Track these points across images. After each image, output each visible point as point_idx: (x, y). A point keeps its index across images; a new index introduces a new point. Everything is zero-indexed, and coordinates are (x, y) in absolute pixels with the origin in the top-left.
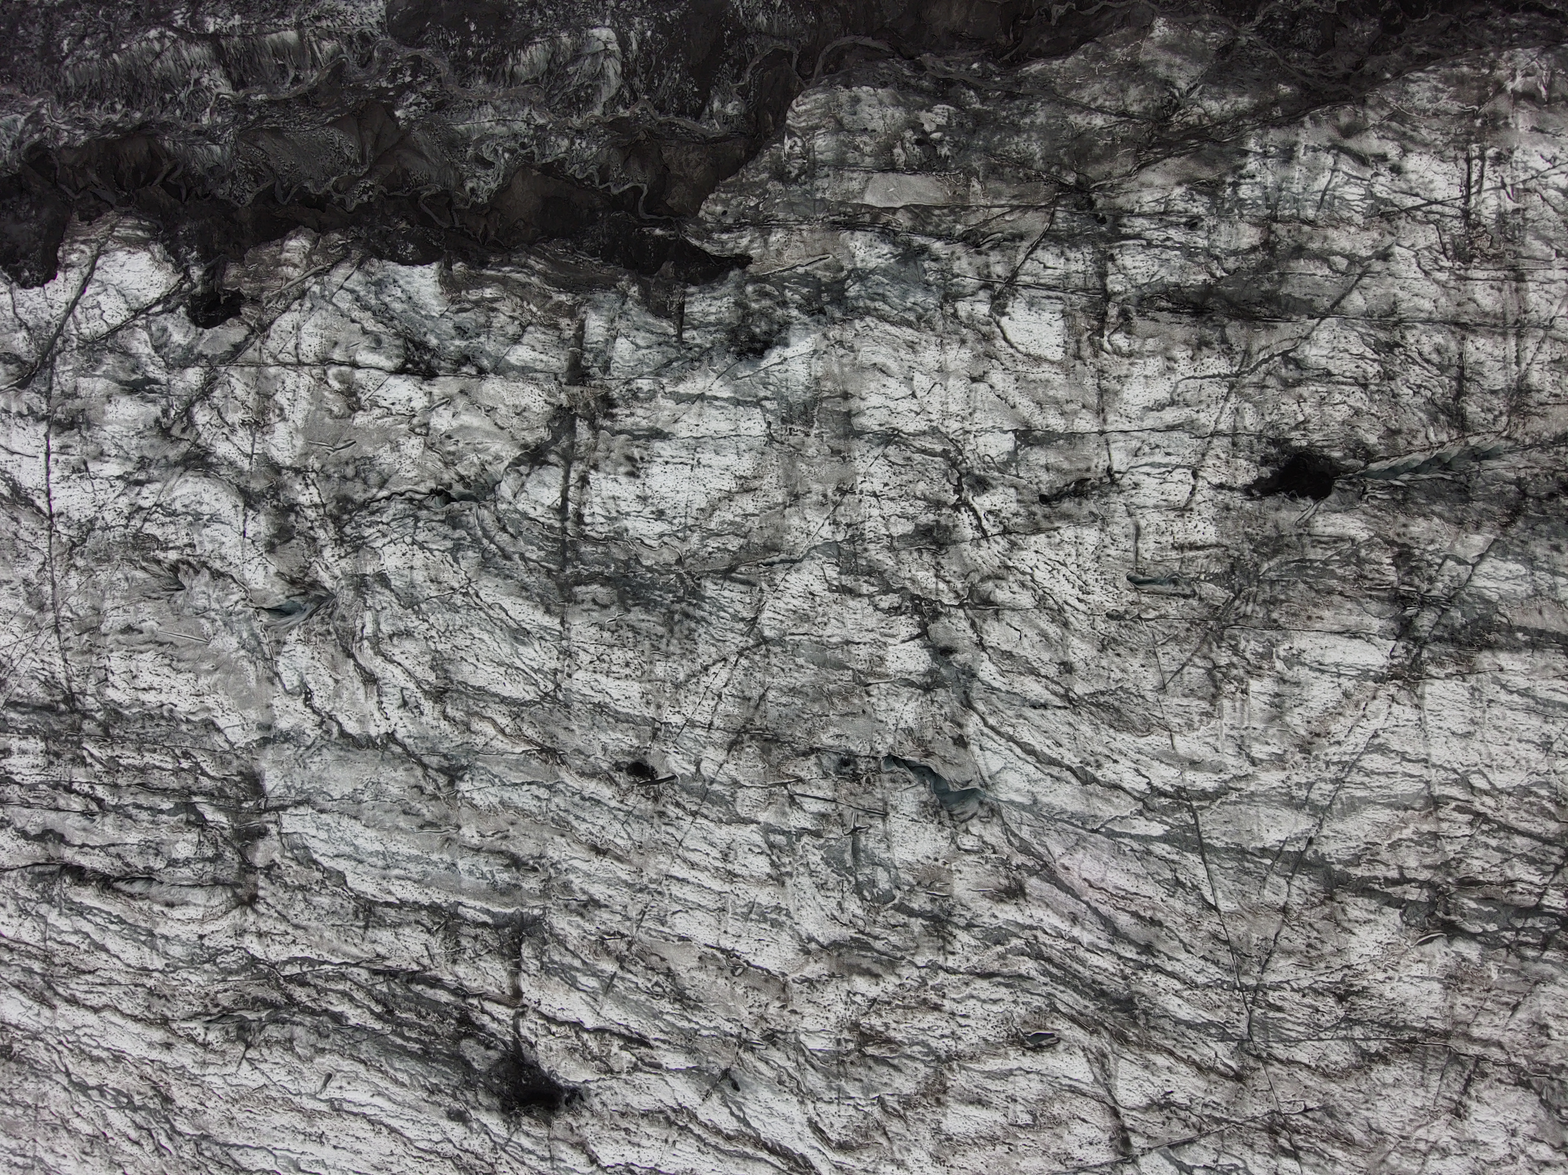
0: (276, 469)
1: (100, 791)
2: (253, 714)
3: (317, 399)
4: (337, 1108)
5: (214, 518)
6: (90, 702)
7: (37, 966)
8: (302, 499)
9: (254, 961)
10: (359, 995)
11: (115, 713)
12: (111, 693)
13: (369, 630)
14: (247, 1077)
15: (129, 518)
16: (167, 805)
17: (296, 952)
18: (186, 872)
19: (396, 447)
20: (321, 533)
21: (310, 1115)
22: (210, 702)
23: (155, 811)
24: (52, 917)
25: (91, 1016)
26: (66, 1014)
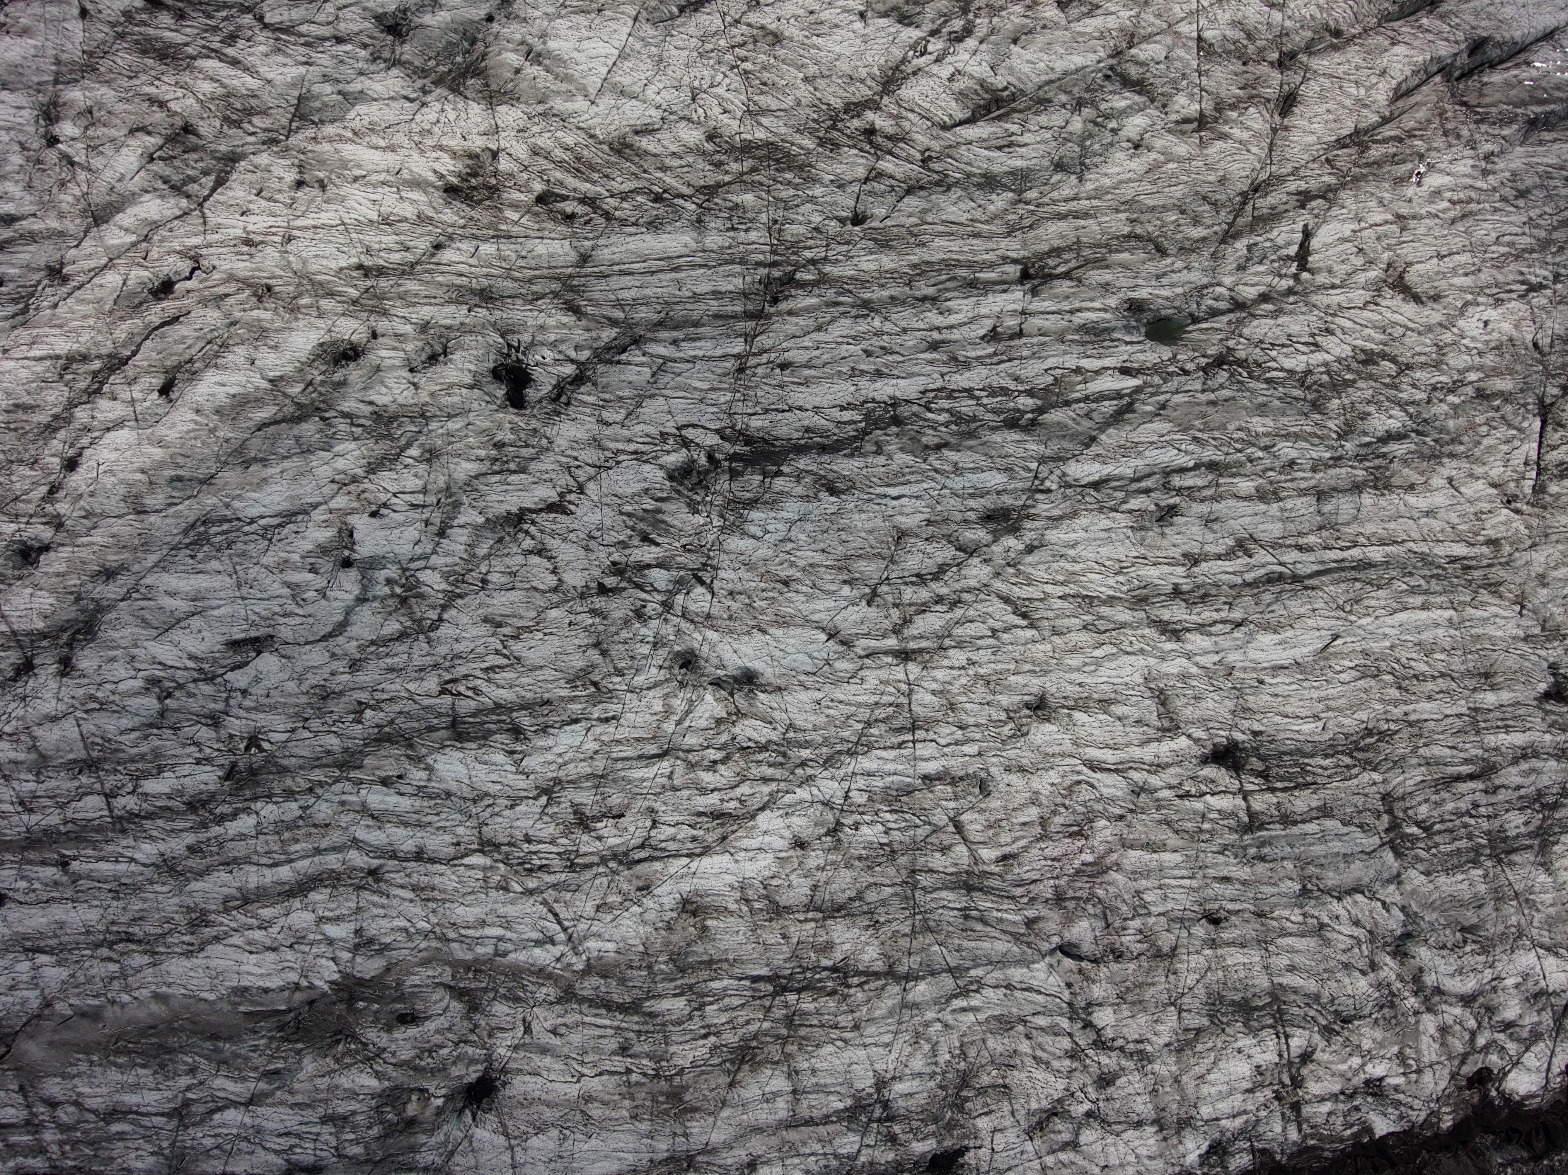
0: (1429, 1010)
1: (1472, 821)
2: (1408, 888)
3: (1418, 1051)
4: (1316, 717)
5: (1452, 975)
6: (1489, 863)
7: (1482, 724)
8: (1413, 999)
9: (1374, 769)
10: (1320, 771)
11: (1476, 863)
12: (1480, 872)
13: (1364, 947)
14: (1363, 715)
15: (1494, 959)
16: (1437, 826)
17: (1355, 782)
18: (1418, 799)
19: (1374, 1041)
20: (1399, 985)
22: (1430, 885)
23: (1442, 822)
24: (1480, 752)
25: (1448, 712)
26: (1462, 707)
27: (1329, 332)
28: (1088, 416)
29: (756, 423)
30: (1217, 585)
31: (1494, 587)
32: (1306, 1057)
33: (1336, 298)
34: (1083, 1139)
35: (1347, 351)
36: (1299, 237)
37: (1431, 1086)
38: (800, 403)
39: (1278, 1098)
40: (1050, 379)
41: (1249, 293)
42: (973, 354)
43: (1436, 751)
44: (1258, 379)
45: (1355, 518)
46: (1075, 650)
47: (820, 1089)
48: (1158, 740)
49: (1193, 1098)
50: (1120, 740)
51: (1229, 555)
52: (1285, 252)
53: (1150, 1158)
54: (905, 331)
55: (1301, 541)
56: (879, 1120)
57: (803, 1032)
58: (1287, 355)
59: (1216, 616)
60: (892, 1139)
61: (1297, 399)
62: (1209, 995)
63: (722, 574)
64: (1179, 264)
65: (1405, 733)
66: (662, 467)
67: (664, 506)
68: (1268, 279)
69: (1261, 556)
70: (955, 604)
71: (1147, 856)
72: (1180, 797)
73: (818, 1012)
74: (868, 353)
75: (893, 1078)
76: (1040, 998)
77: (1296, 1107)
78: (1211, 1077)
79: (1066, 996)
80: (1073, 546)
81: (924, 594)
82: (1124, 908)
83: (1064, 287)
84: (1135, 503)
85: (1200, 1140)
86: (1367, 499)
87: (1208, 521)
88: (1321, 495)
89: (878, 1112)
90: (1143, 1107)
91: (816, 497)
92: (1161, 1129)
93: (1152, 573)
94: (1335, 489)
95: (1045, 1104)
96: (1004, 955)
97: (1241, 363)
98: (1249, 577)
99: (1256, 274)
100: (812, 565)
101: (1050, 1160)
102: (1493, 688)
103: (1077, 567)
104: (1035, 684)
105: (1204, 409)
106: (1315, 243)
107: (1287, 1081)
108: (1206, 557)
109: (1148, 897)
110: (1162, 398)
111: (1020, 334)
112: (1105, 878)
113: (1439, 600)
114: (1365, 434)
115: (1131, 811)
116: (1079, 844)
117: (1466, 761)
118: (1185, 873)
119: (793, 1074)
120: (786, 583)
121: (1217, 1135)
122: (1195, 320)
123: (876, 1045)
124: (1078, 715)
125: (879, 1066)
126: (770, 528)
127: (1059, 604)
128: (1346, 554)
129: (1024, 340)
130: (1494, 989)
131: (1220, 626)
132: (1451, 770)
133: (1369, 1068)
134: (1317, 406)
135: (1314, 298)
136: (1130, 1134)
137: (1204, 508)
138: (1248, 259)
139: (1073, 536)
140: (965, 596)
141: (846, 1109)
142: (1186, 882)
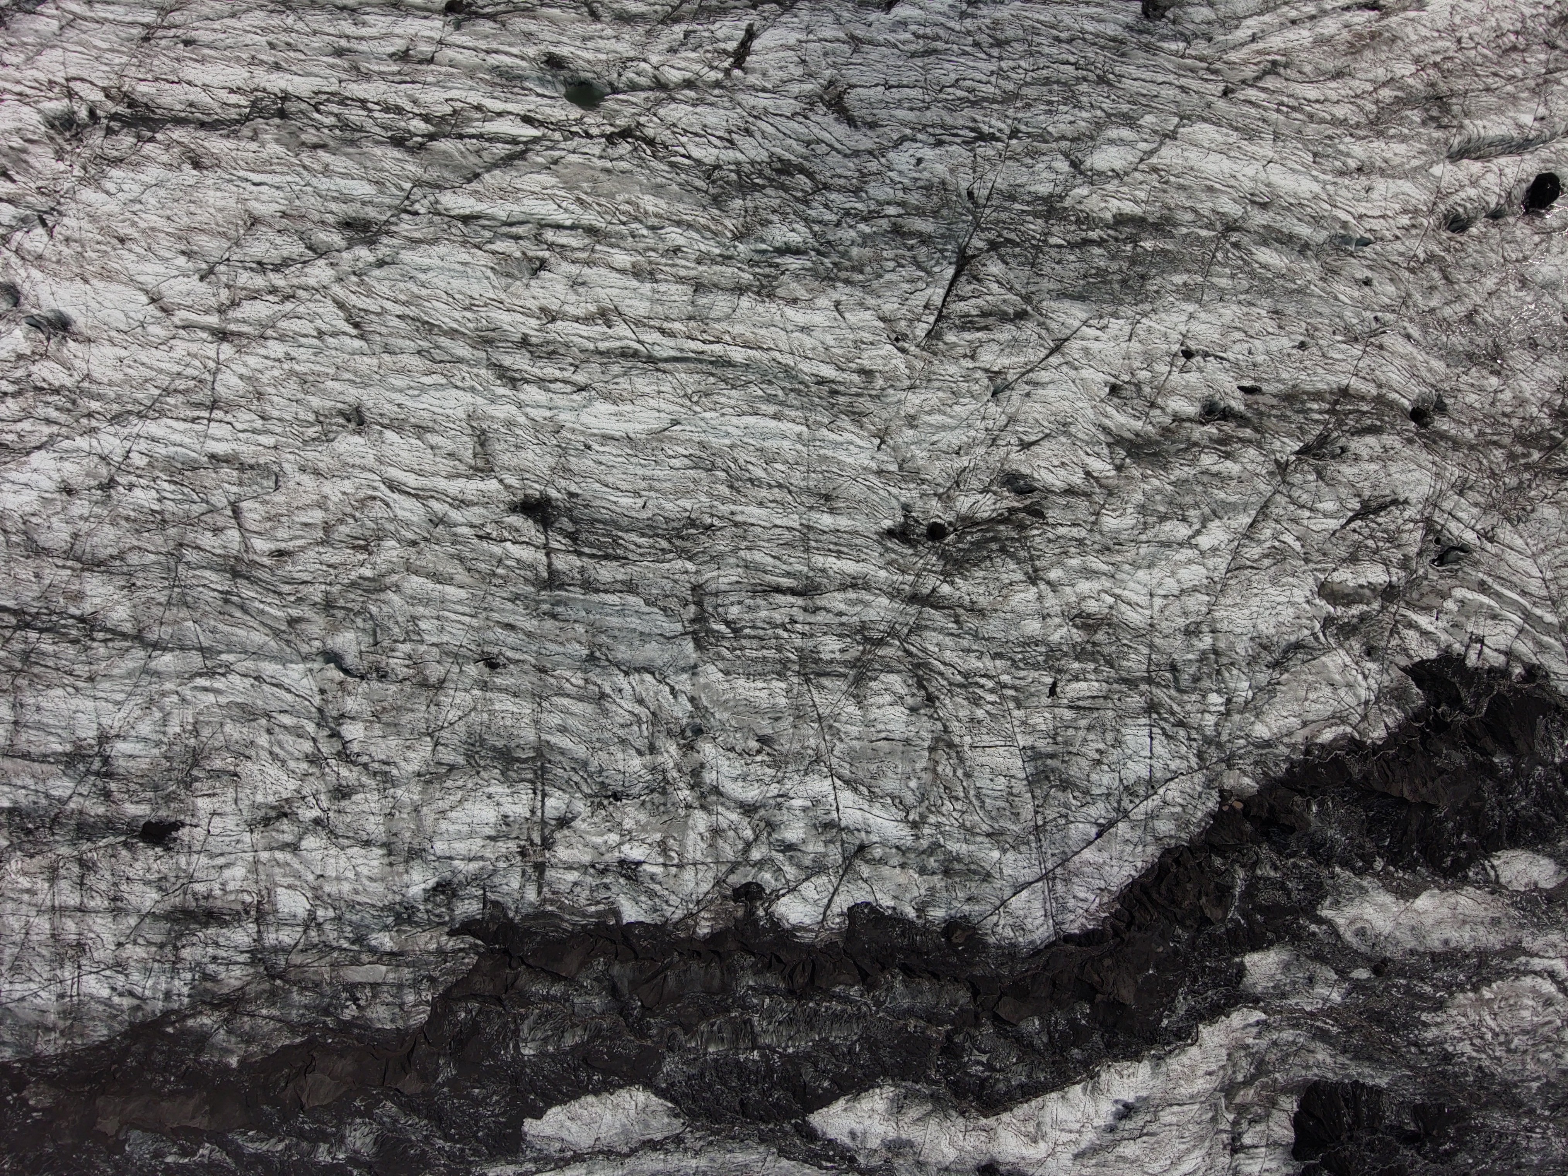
0: (703, 807)
1: (785, 635)
2: (702, 680)
3: (682, 845)
4: (637, 494)
5: (735, 780)
6: (795, 680)
7: (813, 544)
8: (687, 792)
9: (690, 559)
10: (633, 547)
11: (781, 675)
12: (783, 685)
13: (644, 727)
14: (687, 504)
15: (784, 778)
16: (747, 631)
17: (667, 566)
18: (732, 599)
19: (637, 822)
20: (675, 774)
21: (651, 489)
22: (727, 685)
23: (753, 627)
24: (806, 569)
25: (778, 522)
26: (794, 521)
27: (748, 132)
28: (478, 153)
29: (142, 88)
30: (567, 345)
31: (858, 417)
32: (564, 822)
33: (763, 101)
34: (304, 844)
35: (764, 156)
36: (741, 34)
37: (692, 885)
38: (190, 78)
39: (523, 853)
40: (448, 110)
41: (674, 76)
42: (376, 68)
43: (758, 556)
44: (661, 159)
45: (728, 317)
46: (402, 371)
47: (41, 727)
48: (468, 477)
49: (429, 830)
50: (427, 467)
51: (588, 320)
52: (722, 45)
53: (371, 879)
54: (315, 33)
55: (666, 325)
56: (97, 774)
57: (36, 670)
58: (697, 145)
59: (558, 374)
60: (107, 795)
61: (698, 190)
62: (470, 734)
63: (66, 221)
64: (609, 32)
65: (728, 532)
66: (40, 111)
67: (31, 147)
68: (697, 67)
69: (621, 329)
70: (287, 298)
71: (429, 585)
72: (480, 537)
73: (55, 655)
74: (272, 46)
75: (118, 736)
76: (289, 697)
77: (540, 868)
78: (453, 815)
79: (317, 700)
80: (424, 271)
81: (259, 281)
82: (396, 630)
83: (487, 26)
84: (500, 246)
85: (429, 874)
86: (745, 302)
87: (575, 283)
88: (699, 287)
89: (96, 765)
90: (375, 827)
91: (179, 167)
92: (390, 854)
93: (503, 318)
94: (716, 286)
95: (271, 800)
96: (261, 647)
97: (651, 142)
98: (603, 346)
99: (685, 59)
100: (153, 229)
101: (264, 856)
102: (832, 511)
103: (424, 292)
104: (352, 394)
105: (597, 174)
106: (756, 45)
107: (537, 840)
108: (564, 317)
109: (423, 625)
110: (556, 154)
111: (431, 61)
112: (382, 596)
113: (793, 413)
114: (763, 241)
115: (426, 539)
116: (361, 557)
117: (788, 574)
118: (467, 610)
119: (17, 705)
120: (122, 241)
121: (448, 875)
122: (615, 90)
123: (106, 700)
124: (389, 434)
125: (106, 721)
126: (125, 187)
127: (396, 322)
128: (707, 348)
129: (432, 67)
130: (779, 806)
131: (559, 385)
132: (769, 578)
133: (626, 848)
134: (716, 201)
135: (740, 97)
136: (356, 851)
137: (574, 269)
138: (682, 44)
139: (426, 261)
140: (301, 293)
141: (66, 754)
142: (467, 619)
